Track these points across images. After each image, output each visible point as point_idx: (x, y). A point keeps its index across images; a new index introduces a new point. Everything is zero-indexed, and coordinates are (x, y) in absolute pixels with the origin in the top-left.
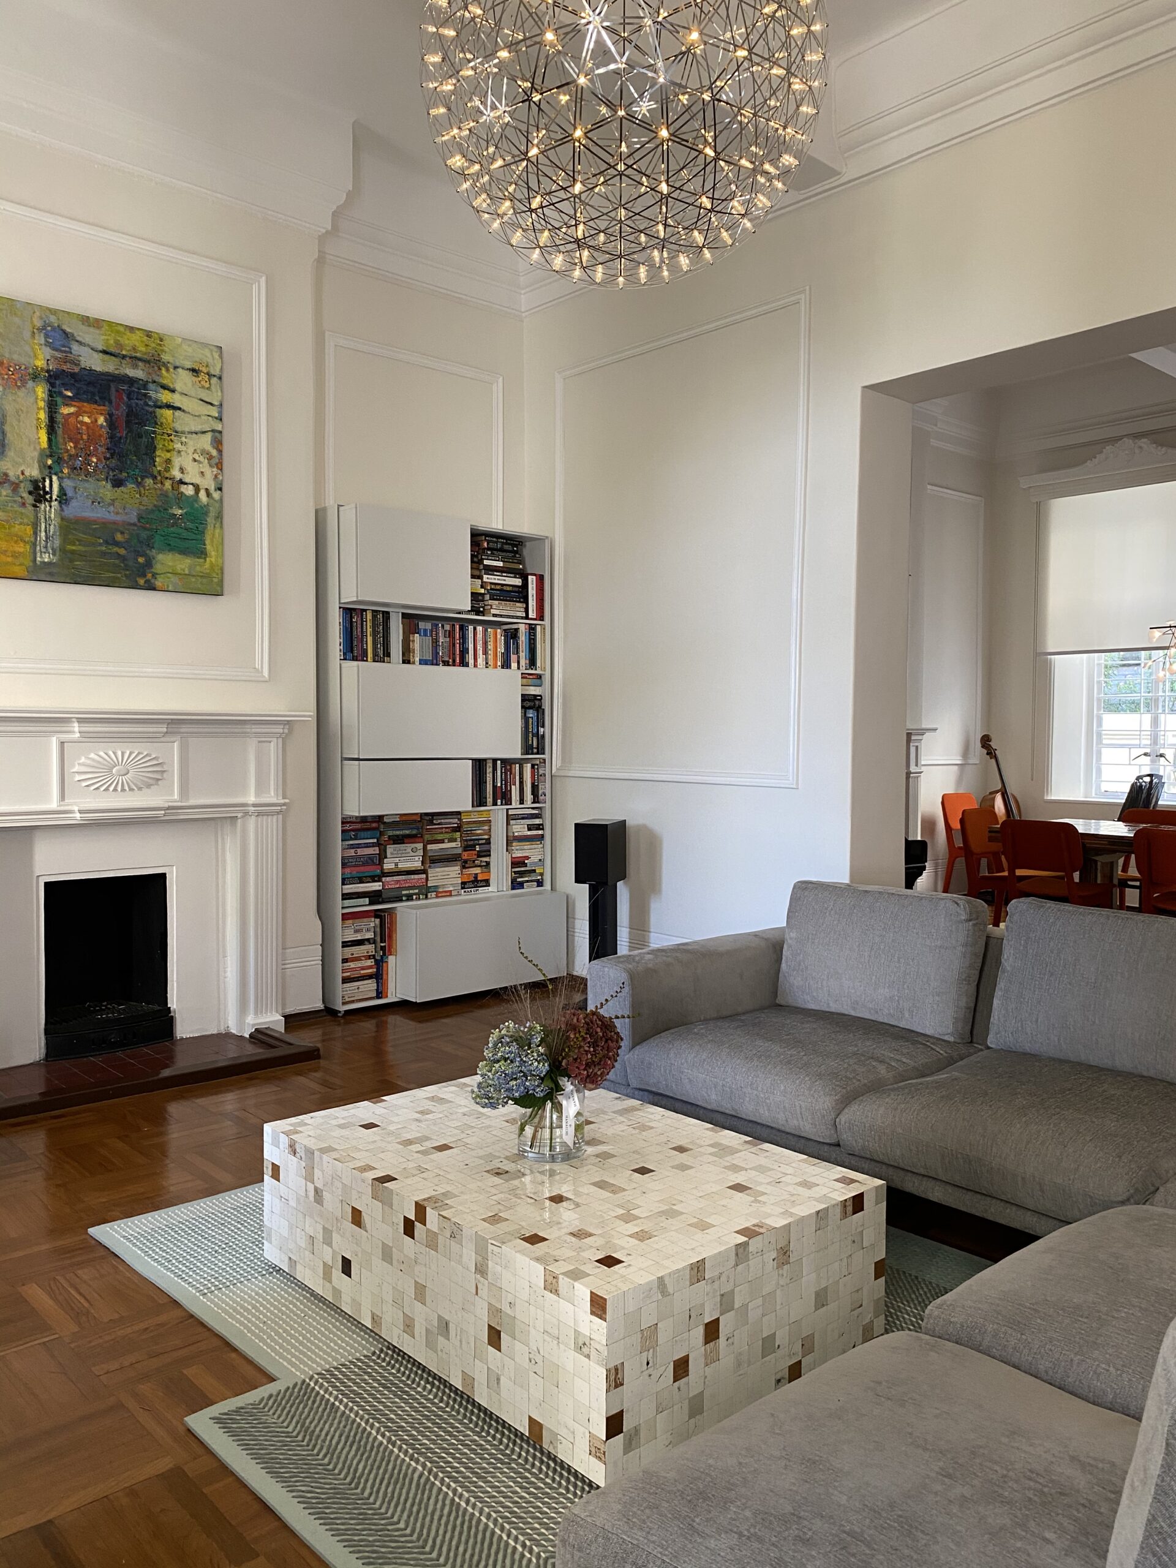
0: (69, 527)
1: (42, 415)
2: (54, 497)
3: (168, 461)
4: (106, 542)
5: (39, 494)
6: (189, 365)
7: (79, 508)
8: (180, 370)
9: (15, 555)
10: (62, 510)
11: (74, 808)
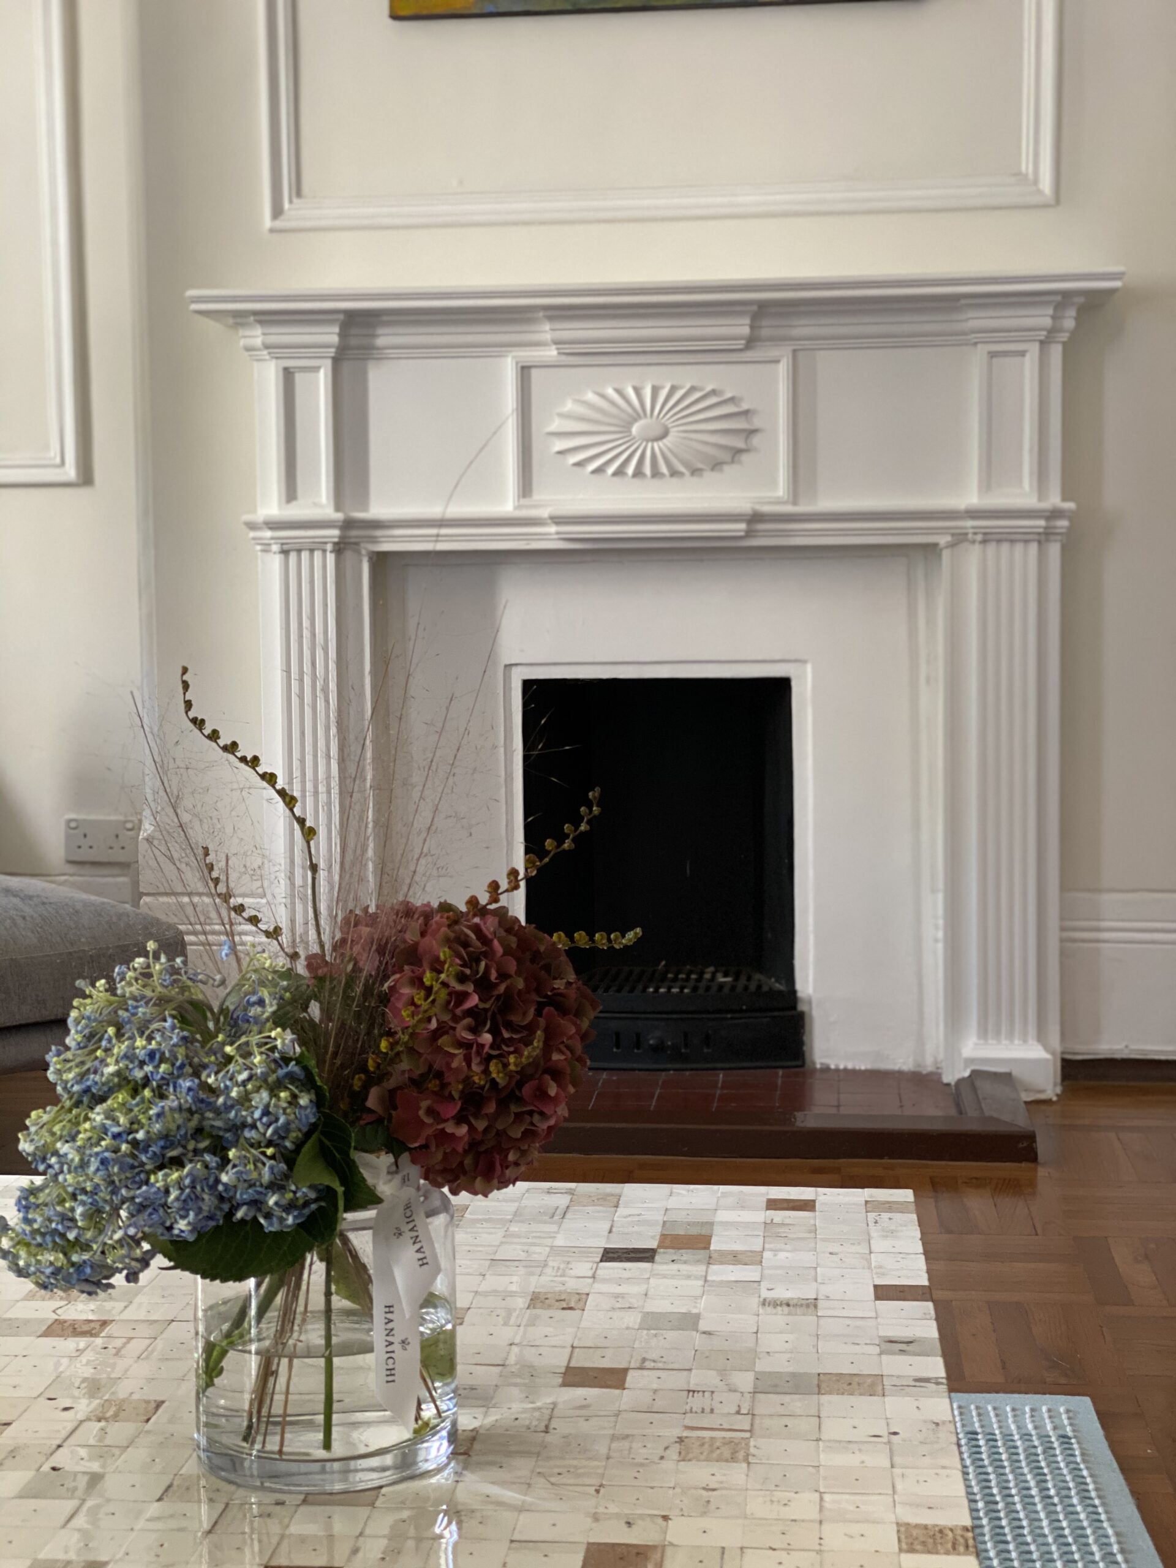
11: (544, 513)
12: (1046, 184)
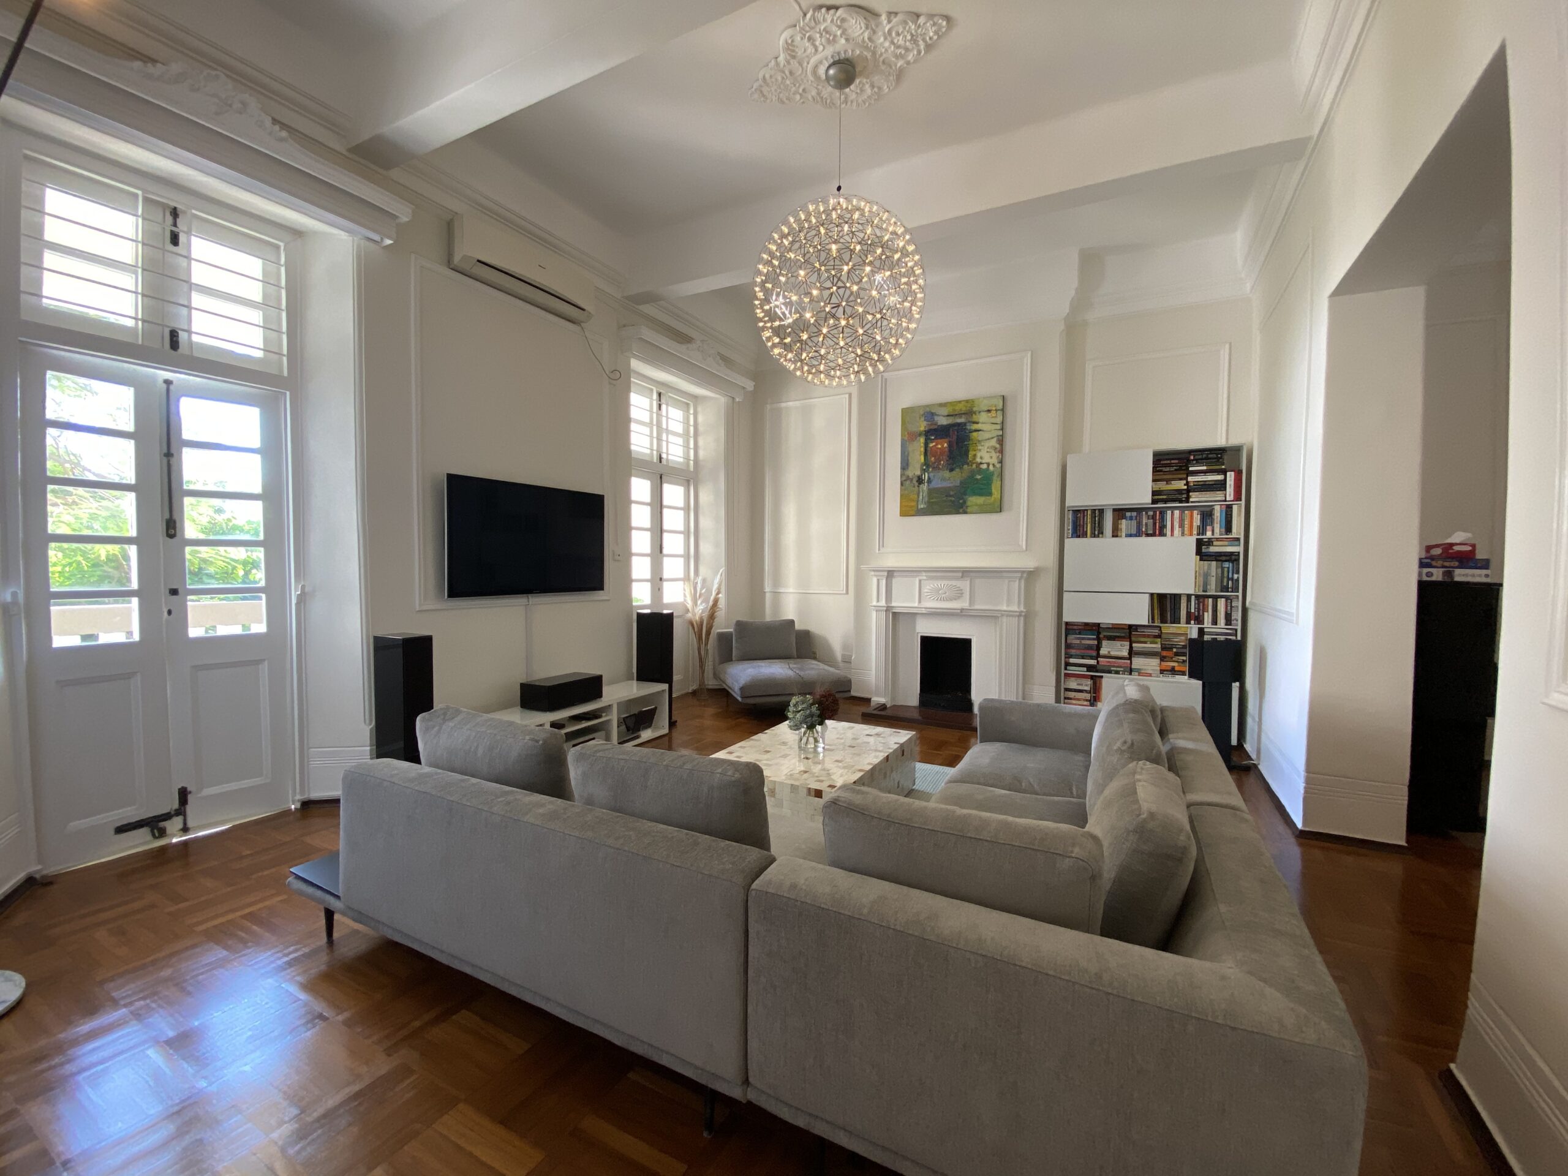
0: (931, 492)
1: (922, 449)
2: (926, 481)
3: (975, 455)
4: (946, 496)
5: (920, 481)
6: (986, 409)
7: (937, 484)
8: (982, 413)
9: (912, 507)
10: (929, 486)
11: (923, 606)
12: (1024, 547)
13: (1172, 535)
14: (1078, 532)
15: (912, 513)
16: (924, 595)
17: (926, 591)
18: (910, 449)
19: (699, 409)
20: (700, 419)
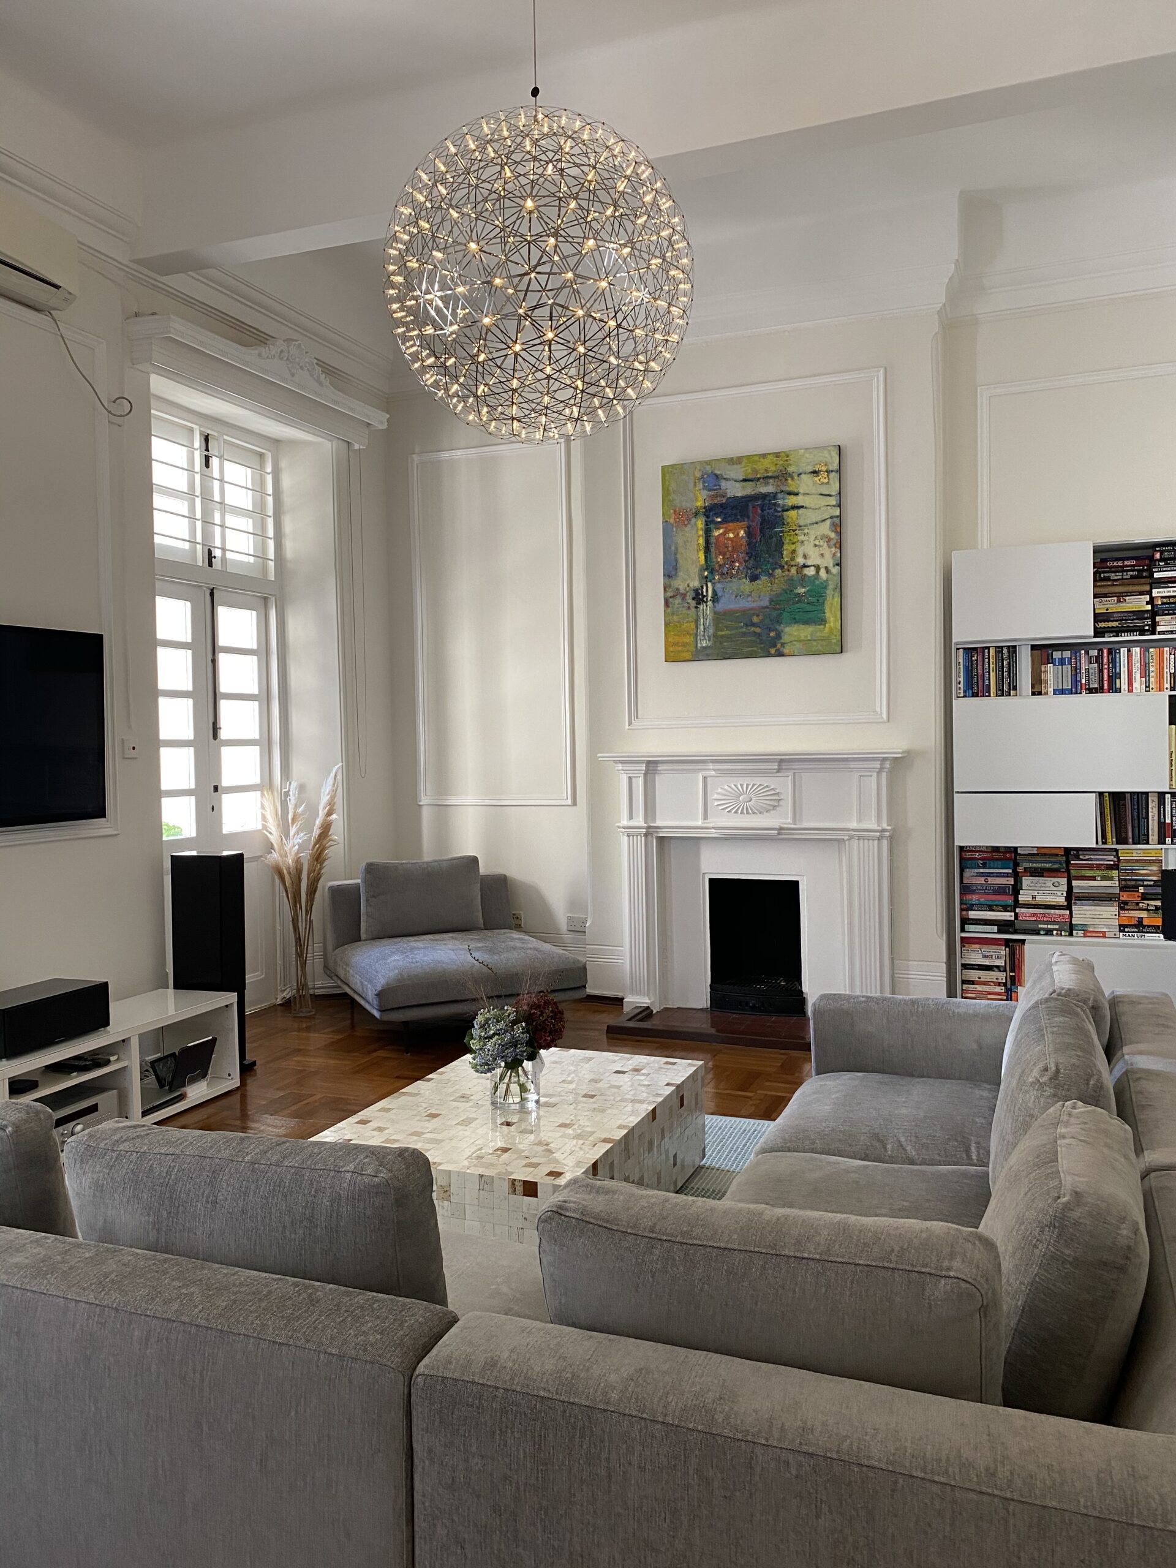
0: (719, 617)
1: (701, 541)
2: (709, 598)
3: (794, 552)
4: (746, 625)
5: (699, 597)
6: (810, 469)
7: (727, 603)
8: (803, 476)
9: (684, 645)
10: (714, 607)
11: (711, 825)
12: (885, 716)
13: (1130, 690)
14: (975, 688)
15: (687, 655)
16: (713, 804)
17: (716, 796)
18: (680, 542)
19: (283, 464)
20: (286, 482)
